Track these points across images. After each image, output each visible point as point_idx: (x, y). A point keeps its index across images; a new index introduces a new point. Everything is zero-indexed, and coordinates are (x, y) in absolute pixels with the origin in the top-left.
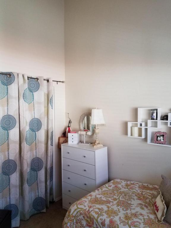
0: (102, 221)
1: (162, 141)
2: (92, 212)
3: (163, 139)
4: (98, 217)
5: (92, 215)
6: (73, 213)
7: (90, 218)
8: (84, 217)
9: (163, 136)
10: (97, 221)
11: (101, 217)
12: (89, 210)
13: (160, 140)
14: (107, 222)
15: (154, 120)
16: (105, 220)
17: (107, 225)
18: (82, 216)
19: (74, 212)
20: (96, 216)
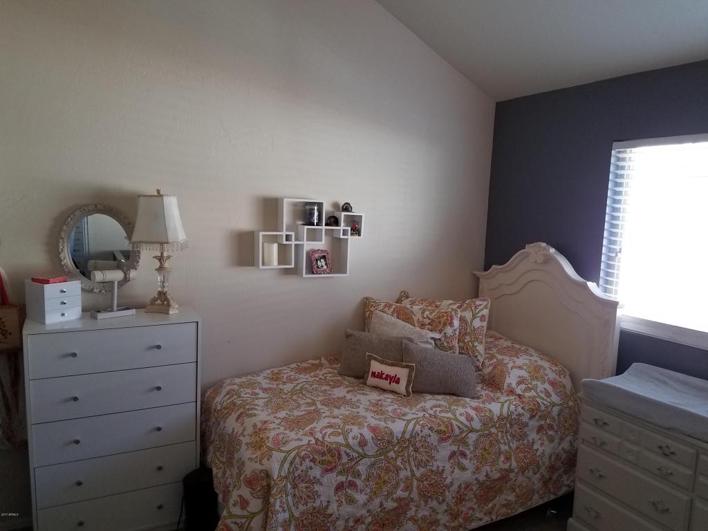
0: (358, 440)
1: (325, 267)
2: (327, 438)
3: (326, 264)
4: (346, 439)
5: (332, 443)
6: (279, 473)
7: (330, 451)
8: (313, 460)
9: (324, 257)
10: (348, 445)
11: (351, 435)
12: (317, 440)
13: (322, 266)
14: (368, 435)
15: (313, 225)
16: (361, 434)
17: (371, 441)
18: (307, 460)
19: (281, 469)
20: (340, 439)
